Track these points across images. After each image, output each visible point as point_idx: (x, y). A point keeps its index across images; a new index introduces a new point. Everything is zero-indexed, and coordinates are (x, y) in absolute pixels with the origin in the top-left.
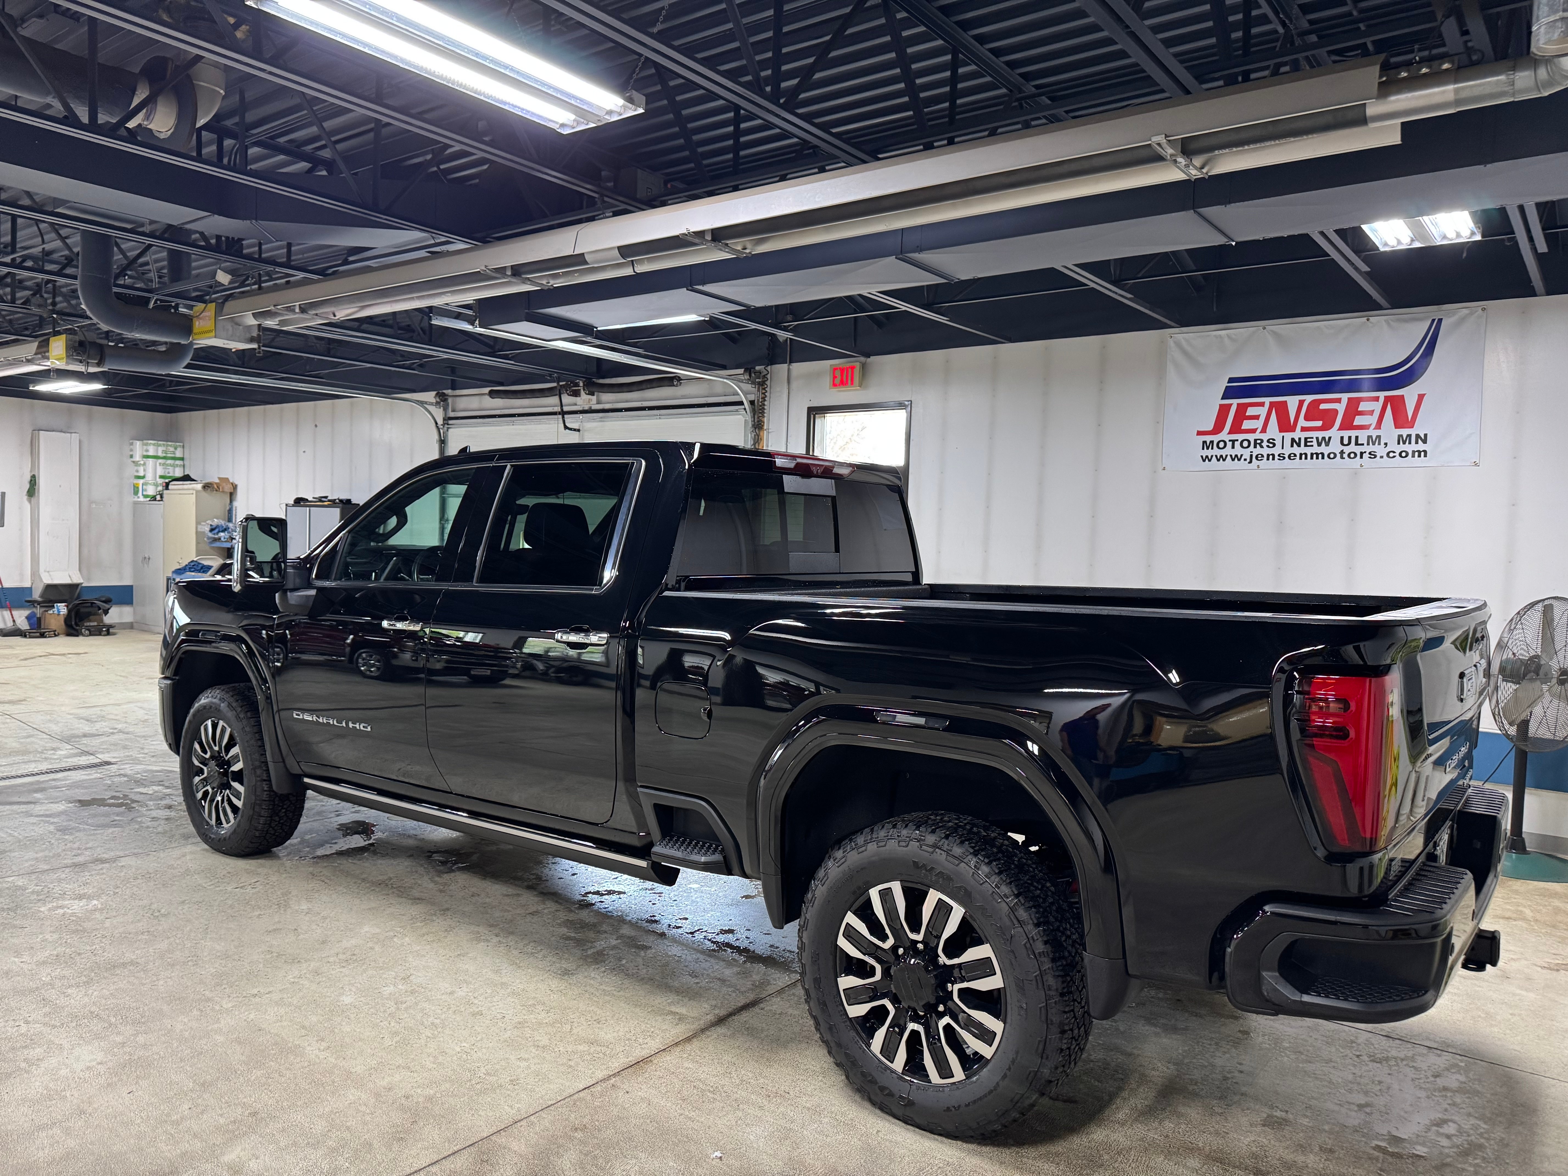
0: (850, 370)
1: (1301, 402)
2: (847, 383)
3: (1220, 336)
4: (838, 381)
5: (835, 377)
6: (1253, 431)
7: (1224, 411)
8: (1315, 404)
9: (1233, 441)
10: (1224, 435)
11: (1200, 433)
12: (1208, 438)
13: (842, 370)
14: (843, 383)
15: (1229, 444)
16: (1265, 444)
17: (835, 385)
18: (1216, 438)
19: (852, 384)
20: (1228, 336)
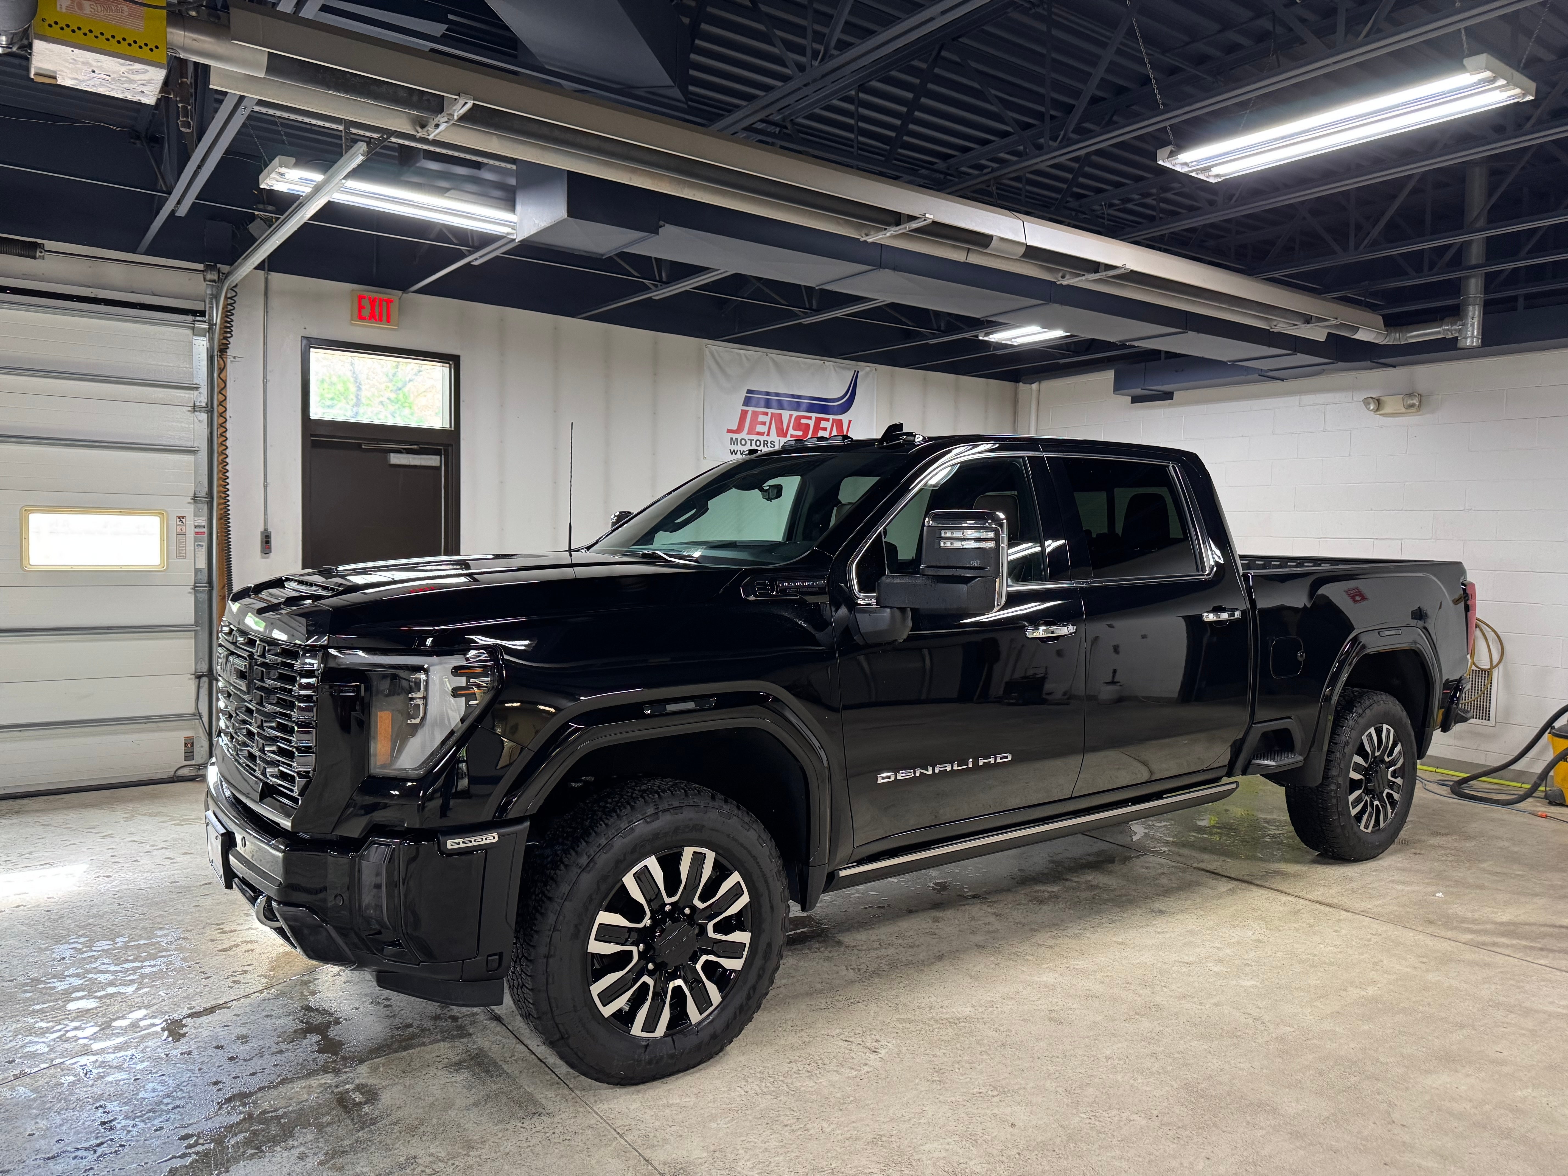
0: (384, 304)
1: (791, 416)
2: (381, 320)
3: (739, 354)
4: (366, 313)
5: (361, 308)
6: (762, 434)
7: (744, 414)
8: (799, 418)
9: (751, 440)
10: (744, 435)
11: (729, 431)
12: (734, 436)
13: (373, 302)
14: (372, 317)
15: (749, 442)
16: (769, 444)
17: (361, 318)
18: (739, 436)
19: (388, 321)
20: (745, 355)
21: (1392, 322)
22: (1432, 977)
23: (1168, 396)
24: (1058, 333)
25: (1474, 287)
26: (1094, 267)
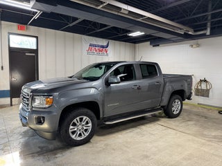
21: (195, 31)
22: (202, 148)
23: (158, 45)
24: (143, 33)
25: (209, 24)
26: (142, 16)
